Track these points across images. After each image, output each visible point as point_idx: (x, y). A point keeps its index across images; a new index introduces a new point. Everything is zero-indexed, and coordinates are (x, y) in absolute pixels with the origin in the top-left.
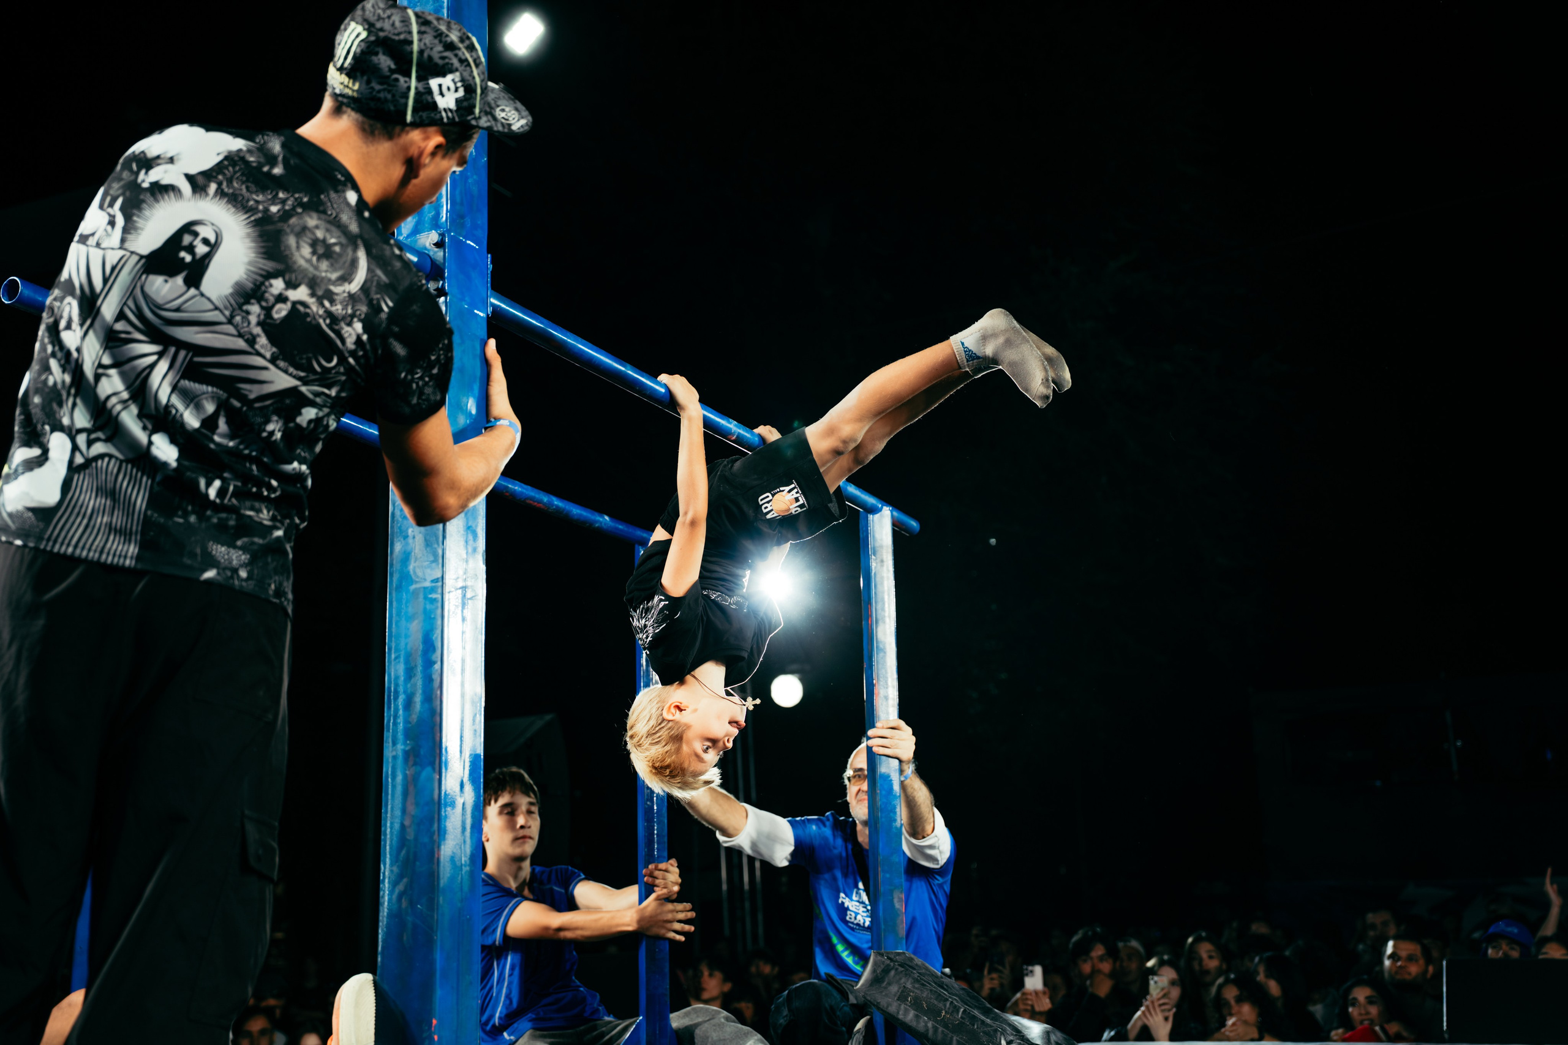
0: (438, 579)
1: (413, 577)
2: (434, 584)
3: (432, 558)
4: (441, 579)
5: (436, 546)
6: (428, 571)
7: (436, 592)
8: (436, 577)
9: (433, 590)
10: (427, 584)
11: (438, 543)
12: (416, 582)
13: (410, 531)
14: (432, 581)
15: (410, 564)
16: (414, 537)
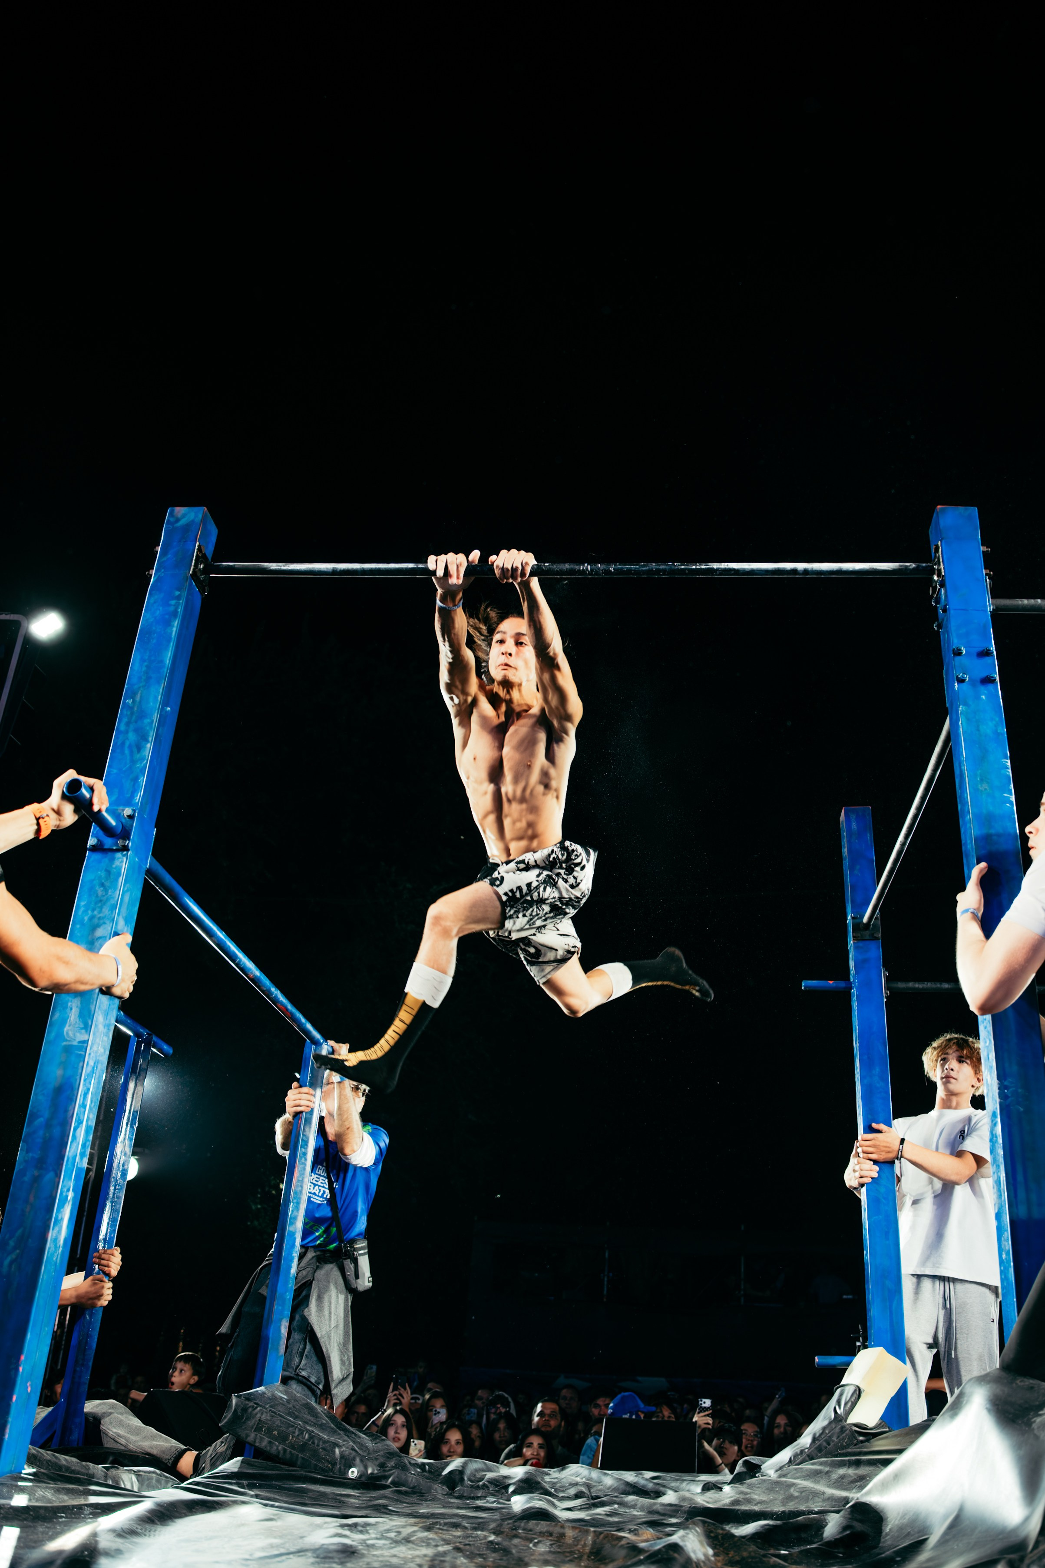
2: (80, 1044)
3: (83, 1027)
5: (87, 1018)
6: (78, 1034)
7: (81, 1050)
8: (83, 1040)
9: (80, 1048)
10: (75, 1043)
11: (89, 1016)
12: (67, 1040)
13: (69, 1004)
14: (80, 1042)
15: (65, 1027)
16: (71, 1009)
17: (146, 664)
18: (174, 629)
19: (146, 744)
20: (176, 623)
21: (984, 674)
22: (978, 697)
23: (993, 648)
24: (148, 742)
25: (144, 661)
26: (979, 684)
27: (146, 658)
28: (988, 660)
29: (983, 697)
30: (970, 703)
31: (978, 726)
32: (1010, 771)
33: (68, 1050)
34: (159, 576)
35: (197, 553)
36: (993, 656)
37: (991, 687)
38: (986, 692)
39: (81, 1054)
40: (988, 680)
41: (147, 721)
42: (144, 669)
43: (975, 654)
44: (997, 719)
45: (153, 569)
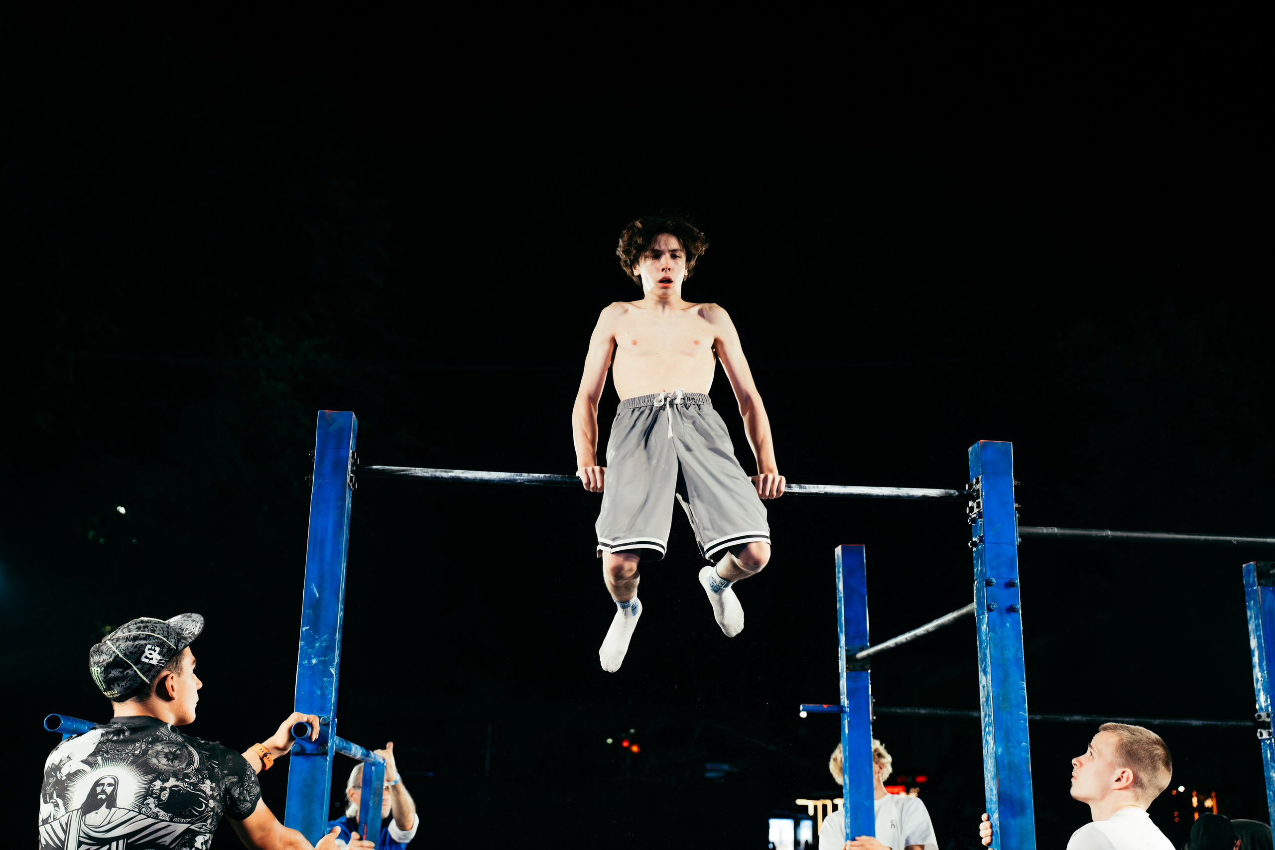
21: (1009, 604)
22: (1003, 625)
23: (1018, 581)
26: (1005, 612)
28: (1013, 589)
29: (1008, 624)
30: (997, 629)
31: (1003, 652)
32: (1026, 691)
36: (1017, 587)
37: (1013, 615)
38: (1010, 620)
40: (1011, 610)
43: (1003, 585)
44: (1017, 645)
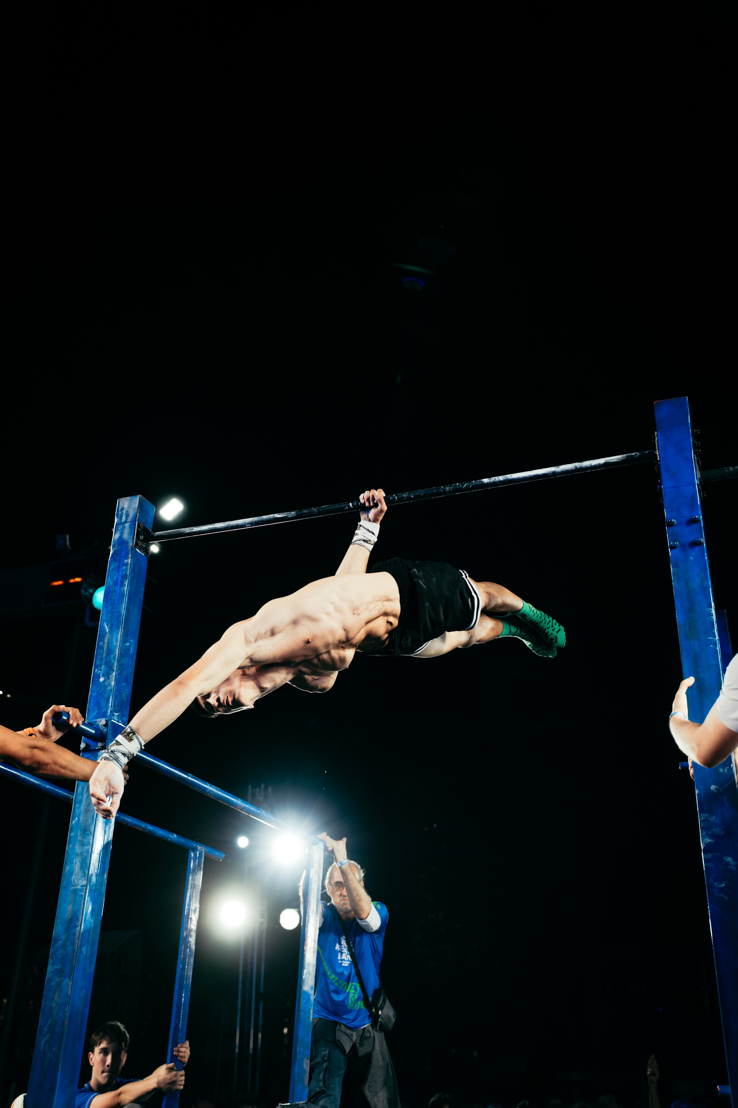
0: (85, 885)
1: (73, 883)
2: (82, 888)
3: (83, 875)
4: (85, 886)
5: (85, 869)
6: (80, 881)
7: (82, 892)
8: (83, 884)
9: (81, 890)
10: (79, 887)
11: (86, 868)
12: (74, 886)
13: (74, 860)
14: (82, 886)
15: (72, 877)
16: (76, 864)
17: (110, 615)
18: (126, 588)
19: (112, 673)
20: (126, 583)
24: (114, 671)
25: (109, 613)
27: (110, 610)
33: (75, 892)
34: (114, 550)
35: (137, 529)
39: (82, 895)
41: (112, 656)
42: (109, 618)
45: (111, 545)
